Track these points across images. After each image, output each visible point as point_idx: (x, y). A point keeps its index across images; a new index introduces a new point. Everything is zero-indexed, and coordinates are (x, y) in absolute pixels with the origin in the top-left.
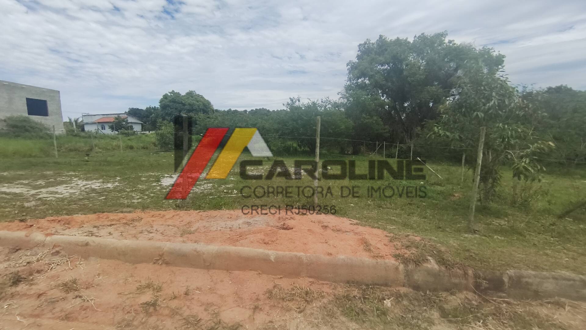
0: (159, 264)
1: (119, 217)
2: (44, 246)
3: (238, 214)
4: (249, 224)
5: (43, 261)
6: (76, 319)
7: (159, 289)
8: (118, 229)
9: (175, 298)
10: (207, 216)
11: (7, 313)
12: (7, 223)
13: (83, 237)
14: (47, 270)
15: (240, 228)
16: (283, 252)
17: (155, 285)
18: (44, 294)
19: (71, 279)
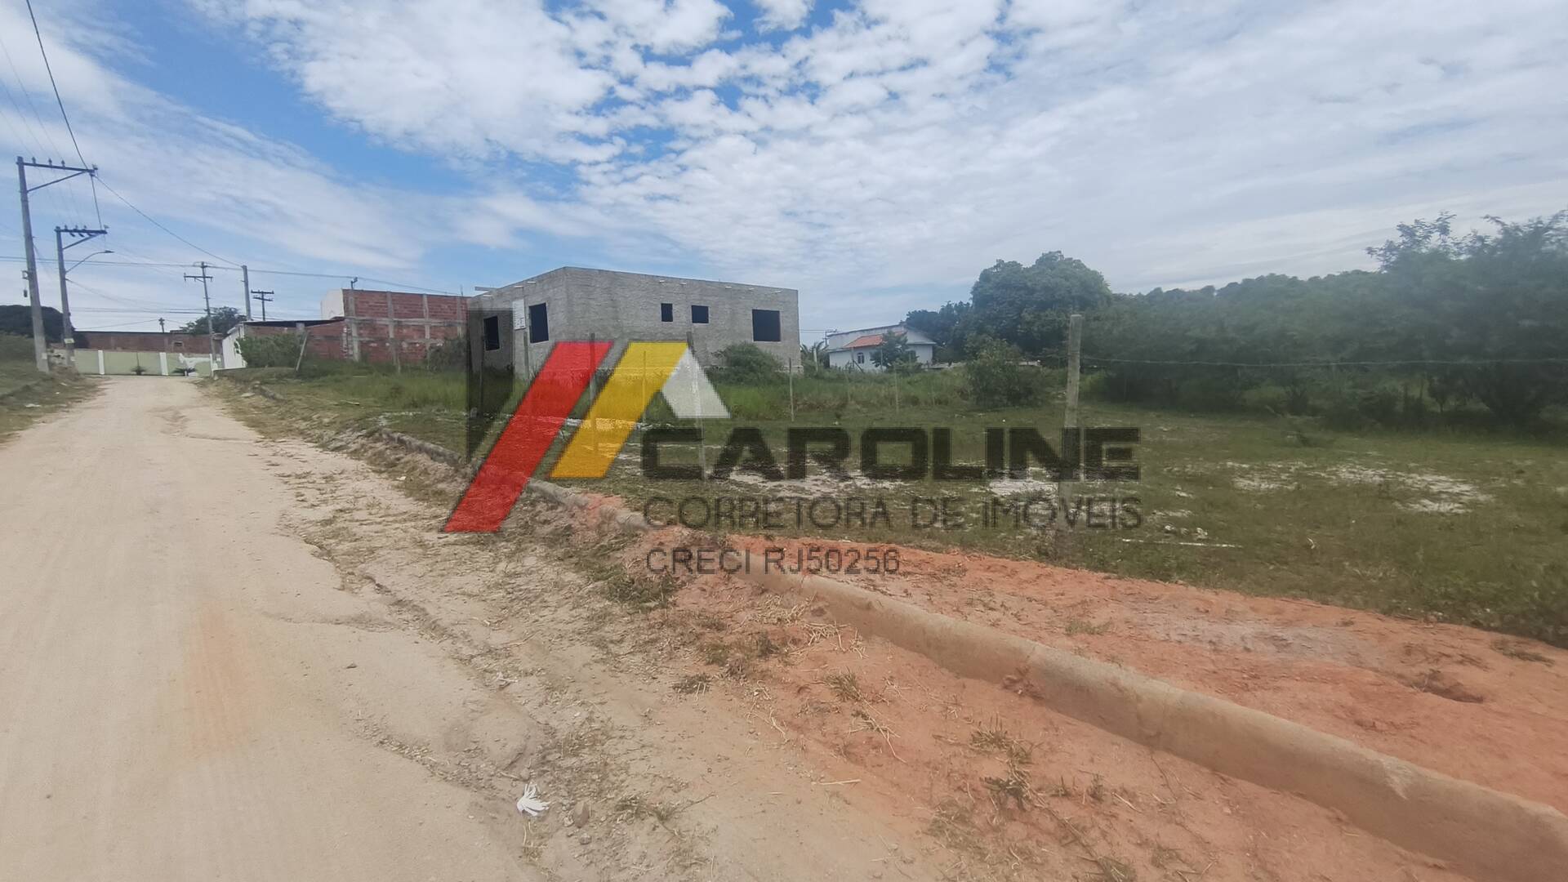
0: (1016, 691)
1: (919, 558)
2: (800, 592)
3: (1230, 605)
5: (800, 623)
6: (859, 761)
7: (1024, 758)
8: (919, 585)
9: (1067, 795)
10: (1129, 592)
11: (758, 706)
12: (749, 537)
13: (859, 589)
14: (806, 641)
15: (1247, 650)
16: (1450, 779)
17: (1013, 742)
18: (807, 688)
19: (847, 672)
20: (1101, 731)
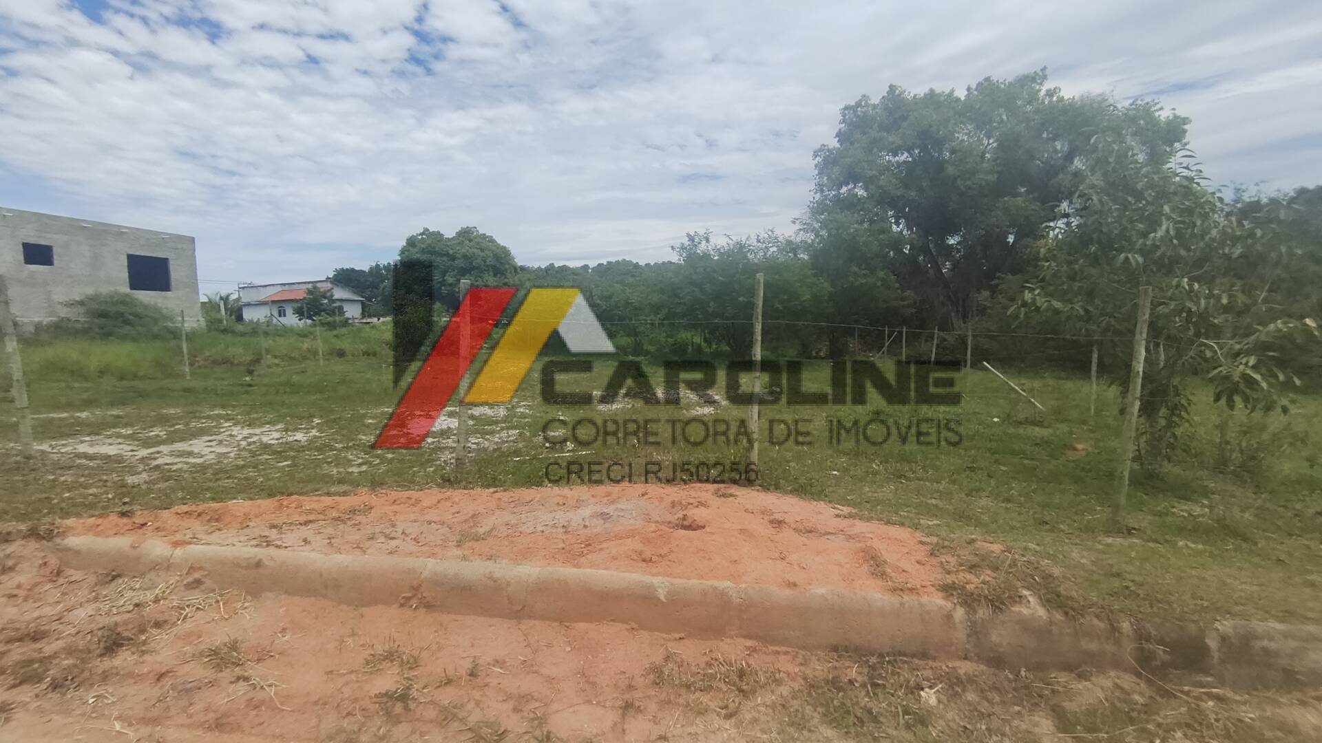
0: (411, 606)
1: (323, 505)
2: (168, 568)
3: (579, 497)
4: (605, 516)
5: (167, 602)
6: (238, 728)
7: (414, 663)
8: (321, 531)
9: (449, 682)
10: (511, 500)
11: (94, 715)
12: (94, 518)
13: (248, 549)
14: (176, 620)
15: (585, 527)
16: (686, 581)
17: (404, 653)
18: (171, 672)
19: (227, 639)
20: (482, 619)
